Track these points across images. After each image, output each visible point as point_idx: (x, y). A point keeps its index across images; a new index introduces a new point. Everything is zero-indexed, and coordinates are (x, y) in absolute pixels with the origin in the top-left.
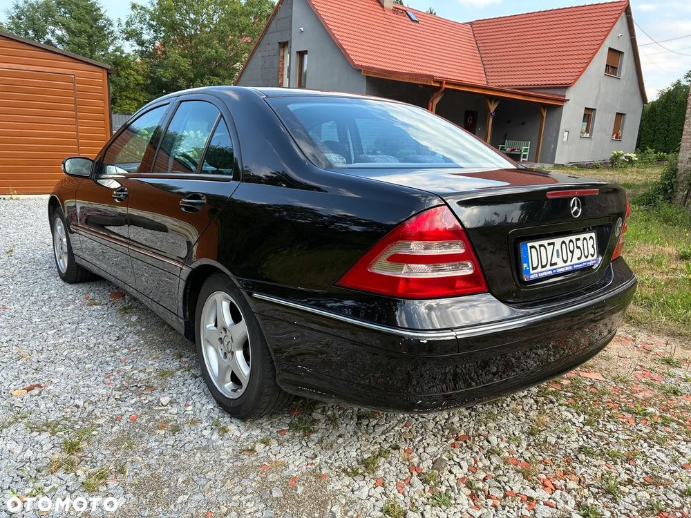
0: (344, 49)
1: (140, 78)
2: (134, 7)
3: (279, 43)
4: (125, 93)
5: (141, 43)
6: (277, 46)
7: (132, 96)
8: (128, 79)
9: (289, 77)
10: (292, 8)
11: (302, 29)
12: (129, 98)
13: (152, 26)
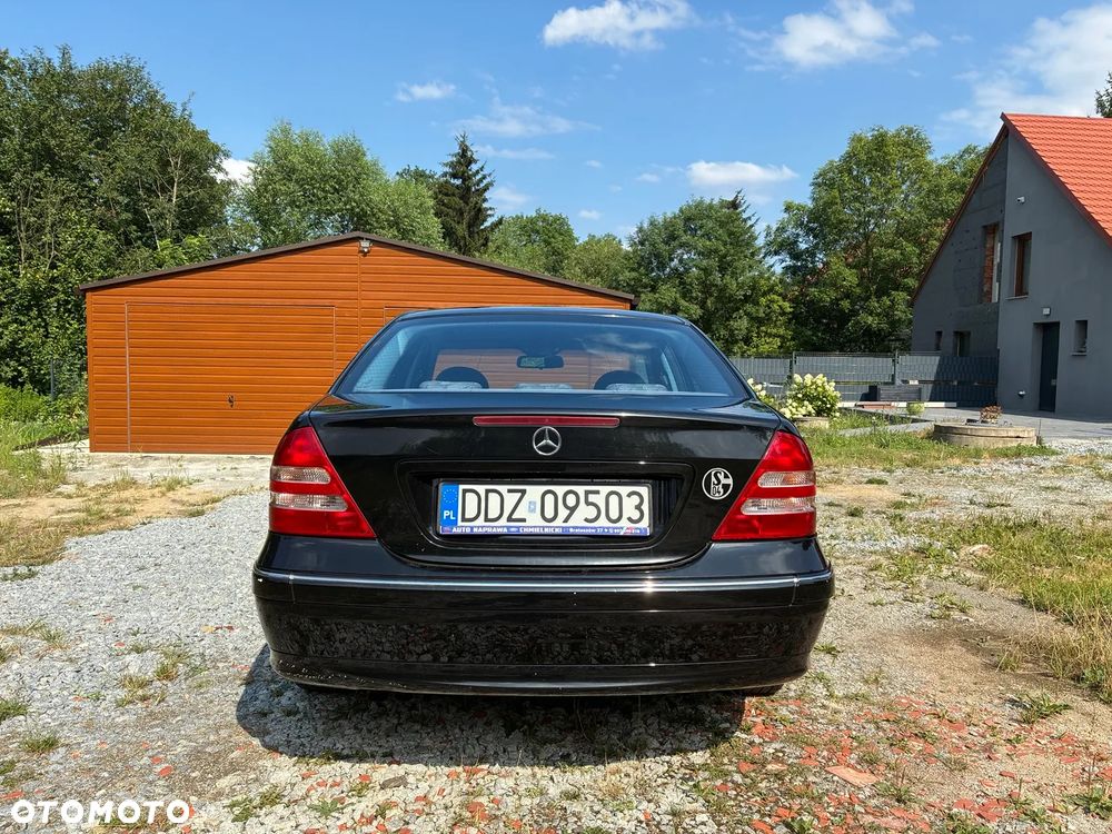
0: (1096, 221)
1: (787, 304)
2: (788, 209)
3: (985, 227)
4: (763, 328)
5: (796, 256)
6: (979, 232)
7: (775, 331)
8: (770, 308)
9: (999, 281)
10: (1005, 169)
11: (1022, 199)
12: (770, 335)
13: (812, 230)
